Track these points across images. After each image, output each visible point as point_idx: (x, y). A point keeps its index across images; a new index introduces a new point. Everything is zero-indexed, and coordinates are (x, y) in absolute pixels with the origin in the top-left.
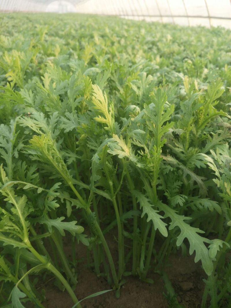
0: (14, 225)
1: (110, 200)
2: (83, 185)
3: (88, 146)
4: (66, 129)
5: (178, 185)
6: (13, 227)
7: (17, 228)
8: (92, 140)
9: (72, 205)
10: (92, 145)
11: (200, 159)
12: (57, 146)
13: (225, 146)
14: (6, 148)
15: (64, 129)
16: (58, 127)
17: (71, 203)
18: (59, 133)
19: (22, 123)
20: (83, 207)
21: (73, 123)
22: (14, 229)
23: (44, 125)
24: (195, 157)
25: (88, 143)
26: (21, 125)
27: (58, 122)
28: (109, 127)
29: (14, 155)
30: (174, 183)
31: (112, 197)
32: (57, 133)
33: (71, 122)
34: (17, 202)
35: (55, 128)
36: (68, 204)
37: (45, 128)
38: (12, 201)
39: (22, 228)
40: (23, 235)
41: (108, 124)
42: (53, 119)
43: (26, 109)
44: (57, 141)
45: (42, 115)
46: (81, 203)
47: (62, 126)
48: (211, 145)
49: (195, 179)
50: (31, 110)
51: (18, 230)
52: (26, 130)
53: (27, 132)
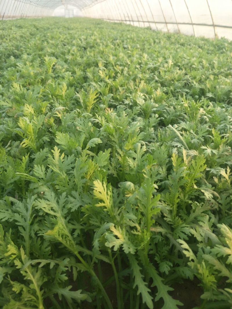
0: (31, 296)
1: (109, 263)
2: (87, 252)
3: (91, 222)
4: (72, 208)
5: (166, 250)
6: (30, 298)
7: (33, 298)
8: (94, 217)
9: (78, 270)
10: (94, 221)
11: (183, 231)
12: (65, 222)
13: (206, 218)
14: (24, 226)
15: (70, 209)
16: (66, 207)
17: (77, 268)
18: (67, 211)
19: (37, 205)
20: (87, 270)
21: (78, 201)
22: (32, 299)
23: (55, 205)
24: (180, 228)
25: (90, 220)
26: (36, 208)
27: (66, 202)
28: (108, 208)
29: (31, 234)
30: (163, 248)
31: (110, 261)
32: (66, 211)
33: (76, 200)
34: (34, 277)
35: (64, 207)
36: (74, 269)
37: (56, 208)
38: (30, 277)
39: (37, 297)
40: (38, 303)
41: (107, 207)
42: (62, 200)
43: (39, 188)
44: (65, 218)
45: (53, 194)
46: (85, 266)
47: (69, 206)
48: (194, 216)
49: (179, 249)
50: (44, 189)
51: (34, 299)
52: (40, 212)
53: (41, 214)
